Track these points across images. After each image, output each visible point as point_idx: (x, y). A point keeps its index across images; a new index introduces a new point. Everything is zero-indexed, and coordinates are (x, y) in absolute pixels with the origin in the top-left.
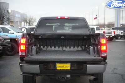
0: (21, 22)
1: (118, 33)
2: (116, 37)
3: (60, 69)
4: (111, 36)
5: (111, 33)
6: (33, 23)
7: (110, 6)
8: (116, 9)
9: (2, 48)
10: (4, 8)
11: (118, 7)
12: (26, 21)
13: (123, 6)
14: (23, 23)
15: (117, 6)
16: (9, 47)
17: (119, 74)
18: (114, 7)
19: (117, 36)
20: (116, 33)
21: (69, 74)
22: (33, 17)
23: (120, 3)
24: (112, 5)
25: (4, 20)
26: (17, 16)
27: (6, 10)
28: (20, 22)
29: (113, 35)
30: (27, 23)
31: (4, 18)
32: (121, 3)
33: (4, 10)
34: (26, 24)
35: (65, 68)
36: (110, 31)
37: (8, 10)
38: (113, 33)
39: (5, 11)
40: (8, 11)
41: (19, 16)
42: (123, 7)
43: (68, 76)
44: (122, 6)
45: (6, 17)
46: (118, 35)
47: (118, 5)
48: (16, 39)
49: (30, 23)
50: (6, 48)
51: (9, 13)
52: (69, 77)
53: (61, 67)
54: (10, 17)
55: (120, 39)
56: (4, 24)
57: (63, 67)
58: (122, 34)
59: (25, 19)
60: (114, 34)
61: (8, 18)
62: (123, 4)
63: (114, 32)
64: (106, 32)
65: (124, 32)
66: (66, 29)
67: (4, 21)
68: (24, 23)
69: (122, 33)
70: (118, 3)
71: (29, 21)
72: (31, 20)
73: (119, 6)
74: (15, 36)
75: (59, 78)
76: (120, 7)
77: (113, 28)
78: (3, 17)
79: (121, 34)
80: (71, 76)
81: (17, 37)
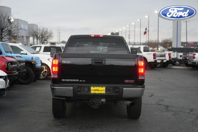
0: (29, 37)
1: (175, 57)
2: (172, 62)
3: (95, 93)
4: (165, 61)
5: (164, 56)
6: (47, 38)
7: (165, 15)
8: (174, 20)
9: (18, 73)
10: (4, 15)
11: (177, 17)
12: (37, 36)
13: (186, 15)
14: (31, 39)
15: (175, 16)
16: (24, 72)
17: (165, 105)
18: (172, 17)
19: (173, 60)
20: (172, 56)
21: (104, 98)
22: (47, 29)
23: (181, 11)
24: (168, 13)
25: (3, 33)
26: (22, 28)
27: (7, 18)
28: (27, 37)
29: (167, 58)
30: (37, 39)
31: (4, 30)
32: (183, 11)
33: (4, 19)
34: (35, 40)
35: (100, 92)
36: (163, 53)
37: (9, 18)
38: (168, 56)
39: (6, 20)
40: (9, 20)
41: (26, 28)
42: (185, 17)
43: (103, 100)
44: (183, 16)
45: (6, 29)
46: (176, 60)
47: (178, 14)
48: (33, 63)
49: (43, 39)
50: (21, 73)
51: (10, 23)
52: (104, 102)
53: (95, 90)
54: (12, 30)
55: (179, 65)
56: (3, 40)
57: (98, 90)
58: (181, 58)
59: (34, 32)
60: (170, 57)
61: (10, 31)
62: (185, 13)
63: (169, 54)
64: (157, 54)
65: (184, 54)
66: (99, 49)
67: (3, 36)
68: (34, 39)
69: (181, 56)
70: (178, 11)
71: (42, 36)
72: (45, 34)
73: (179, 16)
74: (31, 58)
75: (93, 102)
76: (181, 17)
77: (168, 49)
78: (2, 29)
79: (179, 58)
80: (106, 100)
81: (34, 60)
